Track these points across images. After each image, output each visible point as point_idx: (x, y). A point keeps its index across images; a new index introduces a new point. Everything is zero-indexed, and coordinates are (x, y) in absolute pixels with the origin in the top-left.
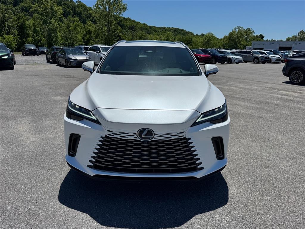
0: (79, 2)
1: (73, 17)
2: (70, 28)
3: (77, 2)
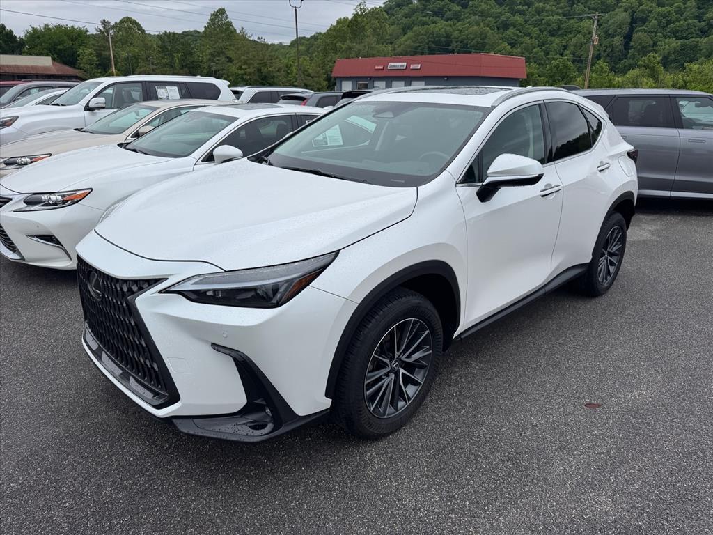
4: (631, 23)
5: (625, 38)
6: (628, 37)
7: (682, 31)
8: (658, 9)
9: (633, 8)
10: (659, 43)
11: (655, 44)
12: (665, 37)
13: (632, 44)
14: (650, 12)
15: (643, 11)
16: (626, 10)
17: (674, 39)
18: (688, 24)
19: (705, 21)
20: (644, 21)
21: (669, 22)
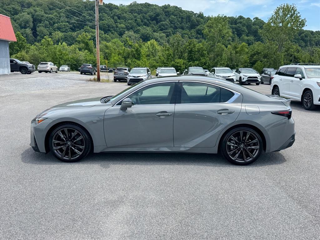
0: (257, 18)
1: (247, 36)
2: (237, 50)
3: (254, 19)
4: (33, 22)
5: (32, 30)
6: (34, 30)
7: (62, 28)
8: (47, 15)
9: (31, 13)
10: (52, 34)
11: (50, 34)
12: (55, 30)
13: (38, 33)
14: (42, 16)
15: (38, 15)
16: (28, 14)
17: (60, 32)
18: (64, 25)
19: (71, 24)
20: (40, 21)
21: (54, 23)
